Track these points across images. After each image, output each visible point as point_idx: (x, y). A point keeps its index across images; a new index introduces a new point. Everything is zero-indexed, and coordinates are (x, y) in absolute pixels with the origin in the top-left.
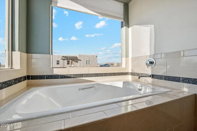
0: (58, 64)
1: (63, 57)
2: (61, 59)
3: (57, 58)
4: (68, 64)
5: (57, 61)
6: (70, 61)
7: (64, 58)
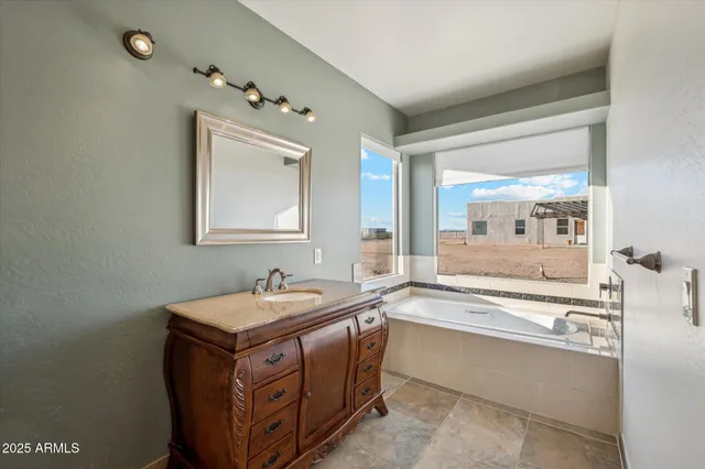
0: (520, 231)
1: (541, 205)
2: (531, 216)
3: (516, 212)
4: (562, 231)
5: (517, 221)
6: (571, 220)
7: (541, 210)
